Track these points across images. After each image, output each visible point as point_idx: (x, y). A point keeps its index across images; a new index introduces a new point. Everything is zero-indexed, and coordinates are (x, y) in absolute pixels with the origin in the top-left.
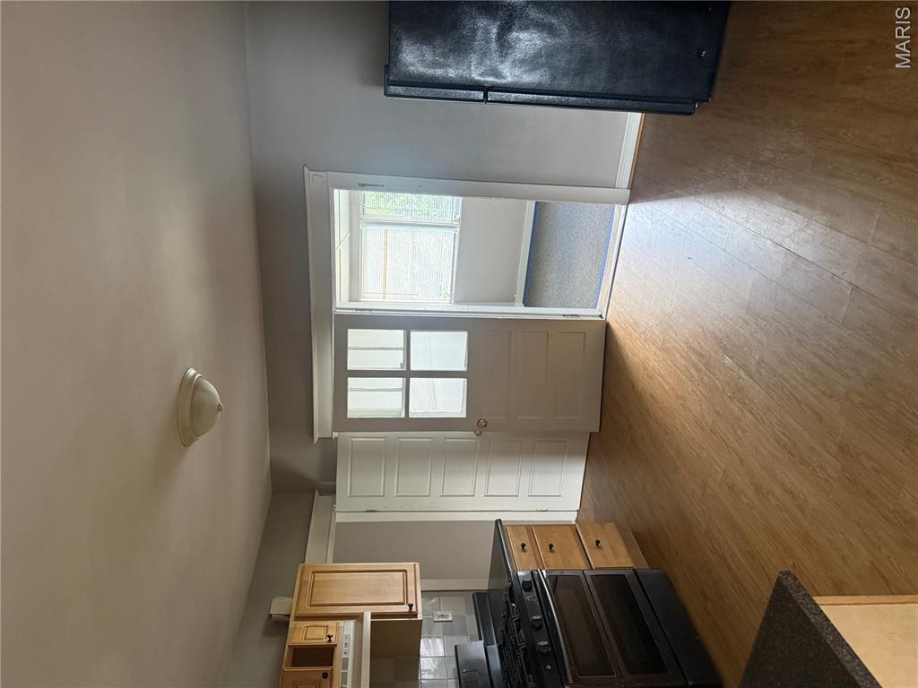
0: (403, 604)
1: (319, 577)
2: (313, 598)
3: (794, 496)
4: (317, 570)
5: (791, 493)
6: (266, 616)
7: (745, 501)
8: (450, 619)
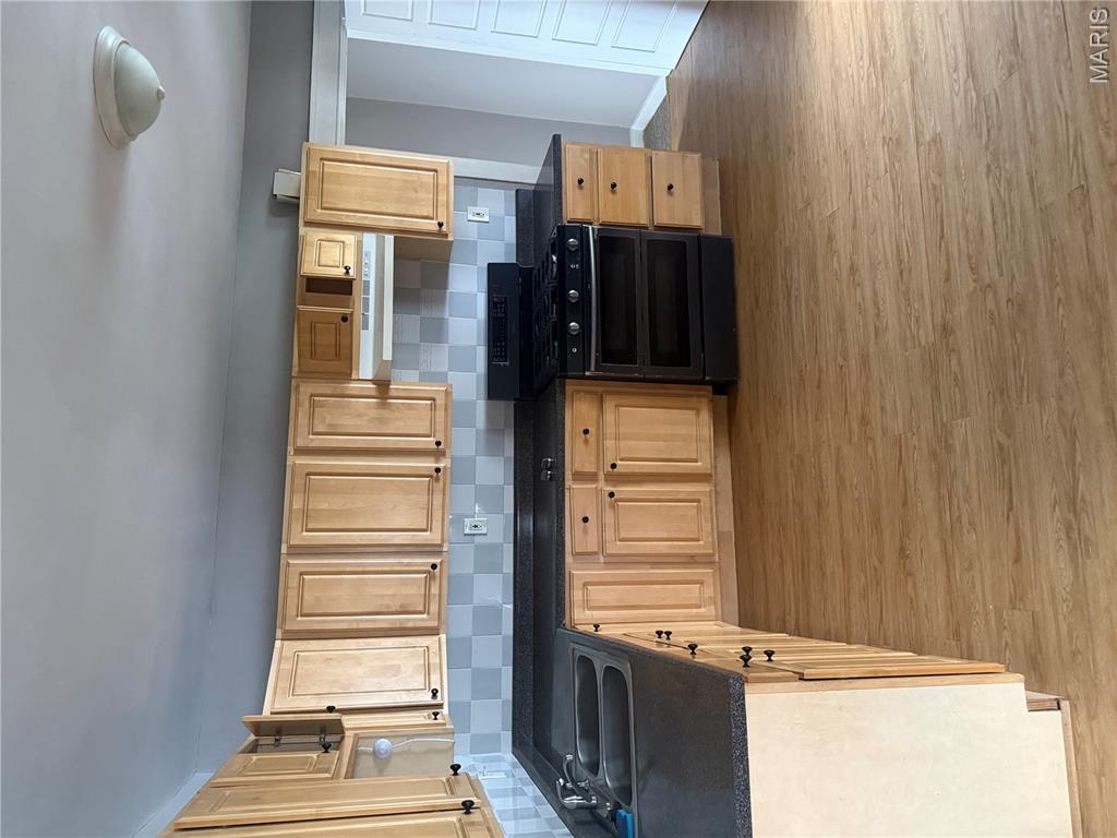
0: (432, 219)
1: (330, 167)
2: (324, 199)
3: (878, 315)
4: (325, 156)
5: (878, 309)
6: (267, 196)
7: (836, 265)
8: (486, 219)
